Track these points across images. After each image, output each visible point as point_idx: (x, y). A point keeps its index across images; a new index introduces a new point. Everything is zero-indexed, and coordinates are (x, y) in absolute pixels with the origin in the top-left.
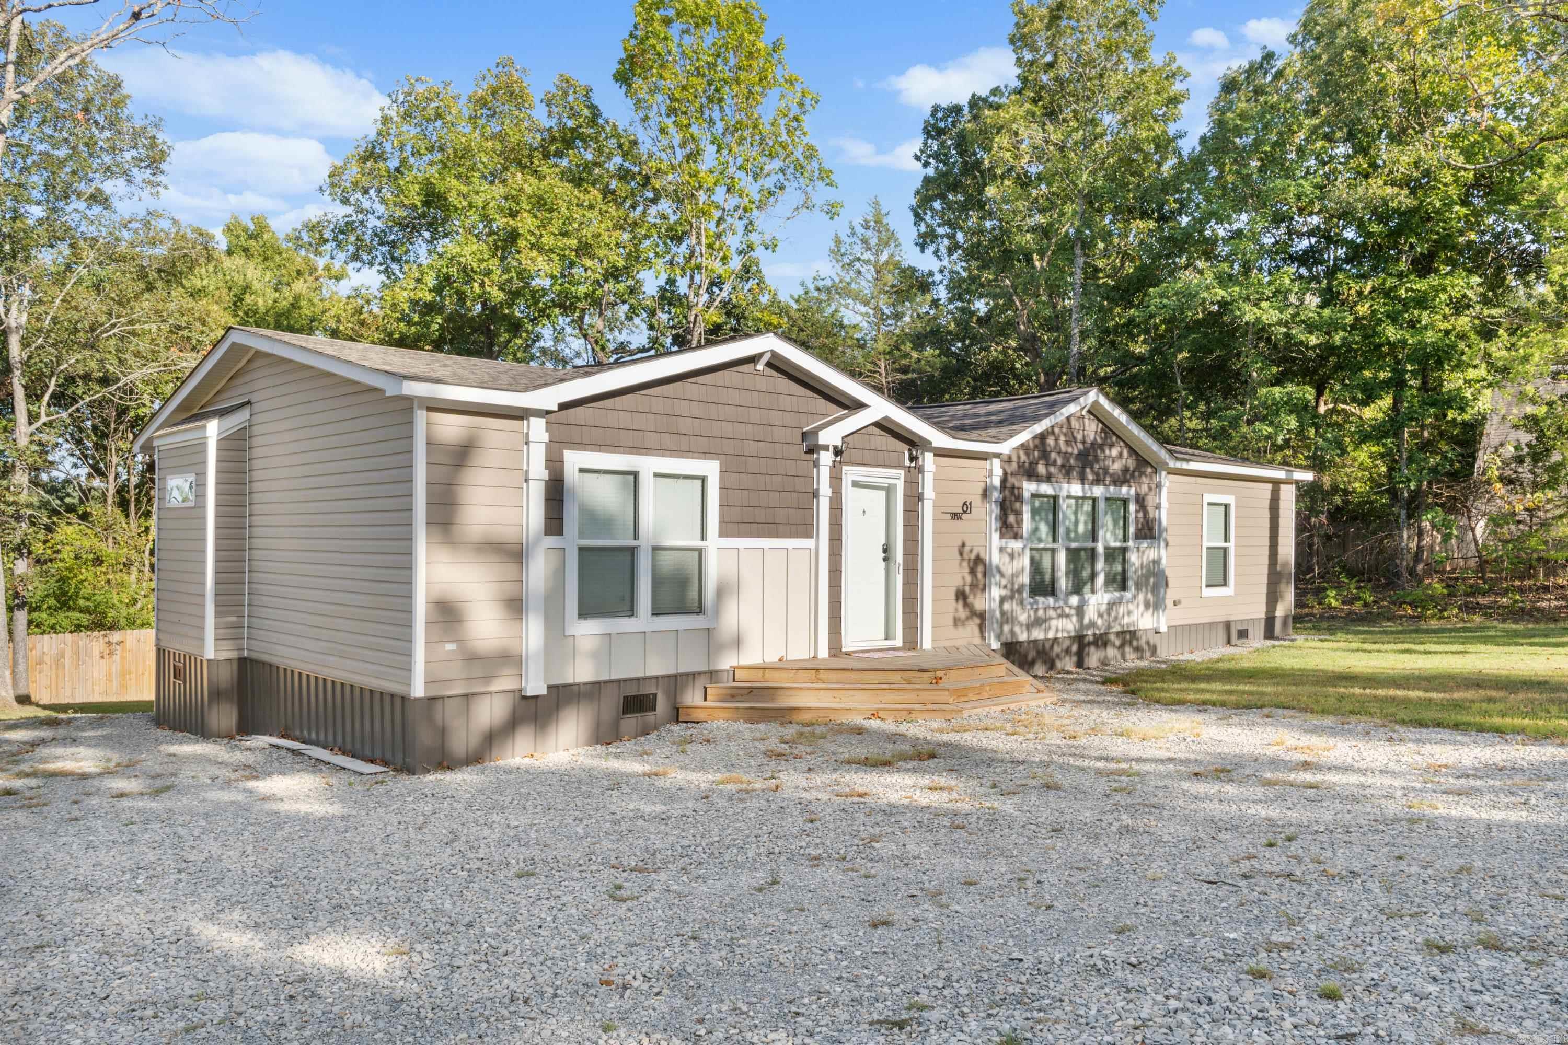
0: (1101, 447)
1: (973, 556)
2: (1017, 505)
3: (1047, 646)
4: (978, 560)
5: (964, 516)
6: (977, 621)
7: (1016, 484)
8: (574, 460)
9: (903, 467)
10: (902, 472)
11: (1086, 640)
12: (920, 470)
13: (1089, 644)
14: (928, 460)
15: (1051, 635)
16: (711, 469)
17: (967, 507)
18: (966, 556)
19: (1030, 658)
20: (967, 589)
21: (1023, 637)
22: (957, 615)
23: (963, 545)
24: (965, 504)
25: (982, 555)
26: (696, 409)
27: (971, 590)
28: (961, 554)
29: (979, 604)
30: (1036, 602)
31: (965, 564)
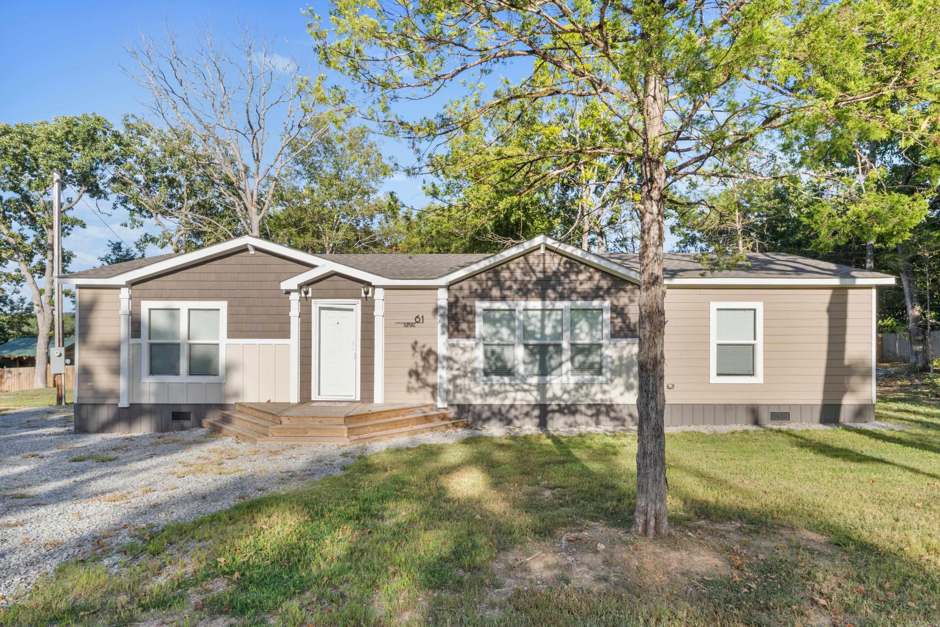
0: (566, 275)
1: (425, 350)
2: (470, 317)
3: (504, 410)
4: (431, 352)
5: (416, 325)
6: (430, 390)
7: (468, 304)
8: (145, 306)
9: (360, 297)
10: (360, 301)
11: (550, 408)
12: (372, 300)
13: (553, 411)
14: (379, 294)
15: (508, 402)
16: (223, 305)
17: (419, 320)
18: (418, 349)
19: (484, 416)
20: (420, 370)
21: (478, 401)
22: (410, 385)
23: (416, 343)
24: (417, 317)
25: (434, 349)
26: (213, 277)
27: (423, 371)
28: (414, 348)
29: (431, 379)
30: (491, 380)
31: (418, 356)
